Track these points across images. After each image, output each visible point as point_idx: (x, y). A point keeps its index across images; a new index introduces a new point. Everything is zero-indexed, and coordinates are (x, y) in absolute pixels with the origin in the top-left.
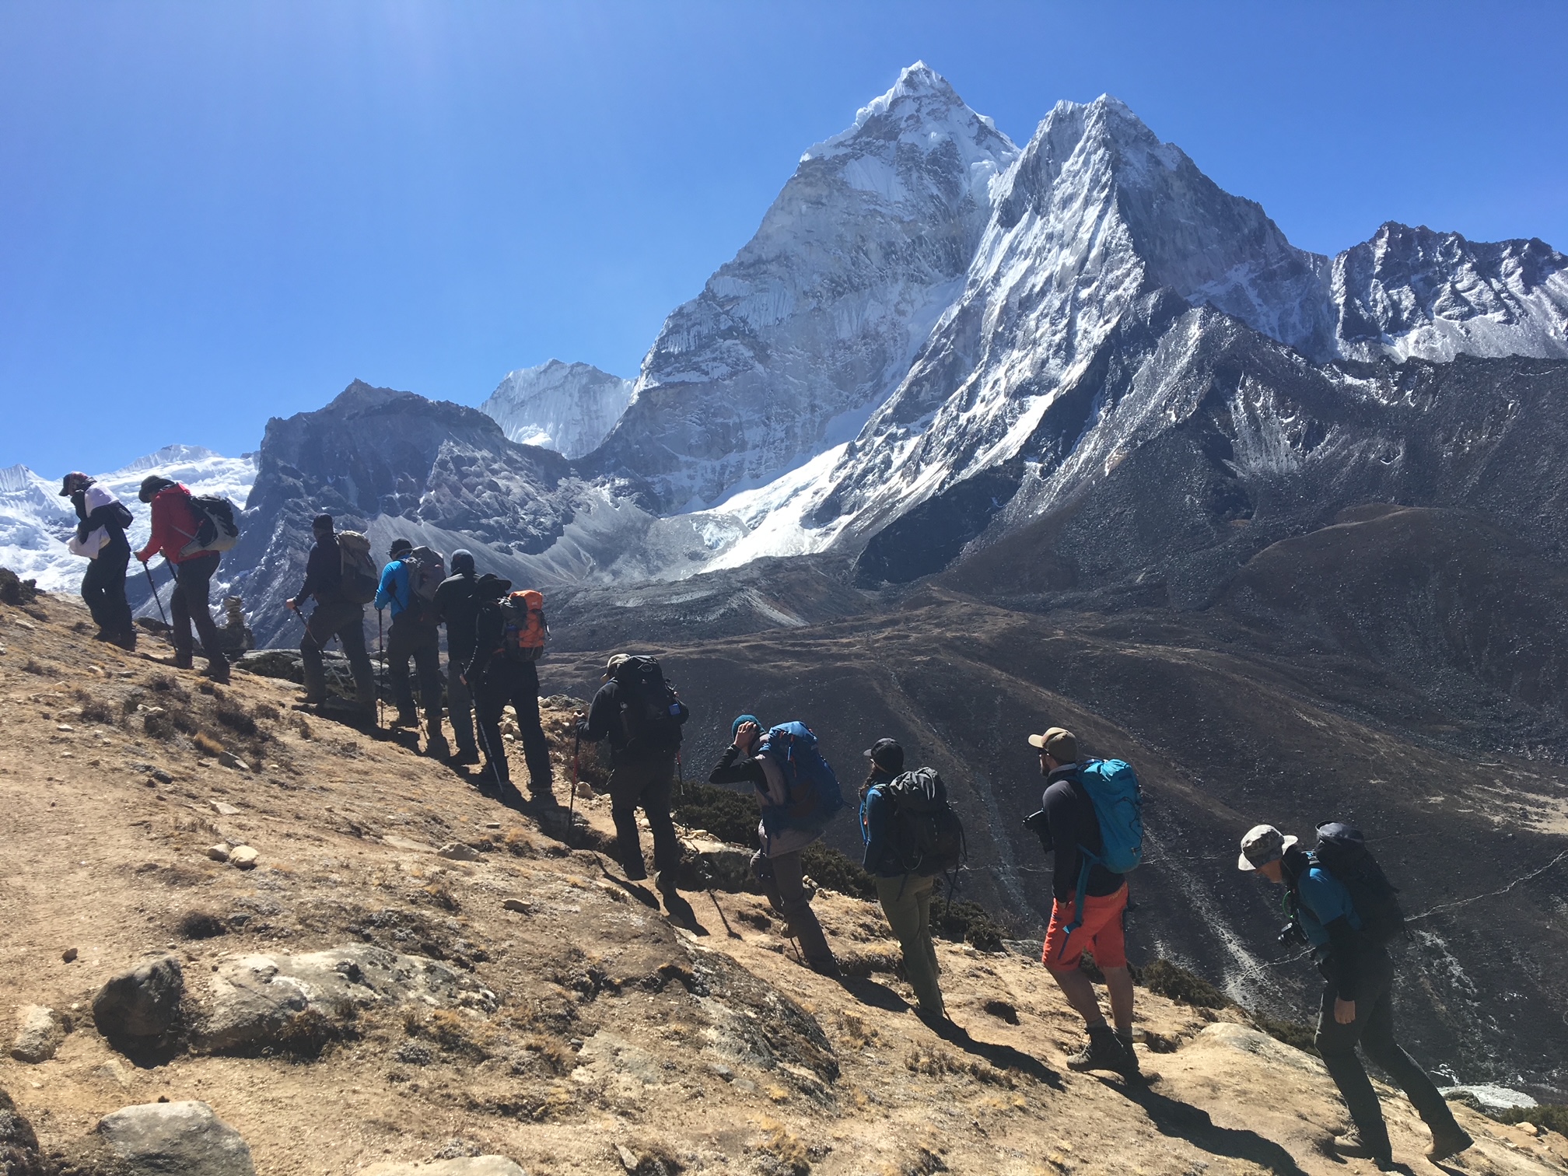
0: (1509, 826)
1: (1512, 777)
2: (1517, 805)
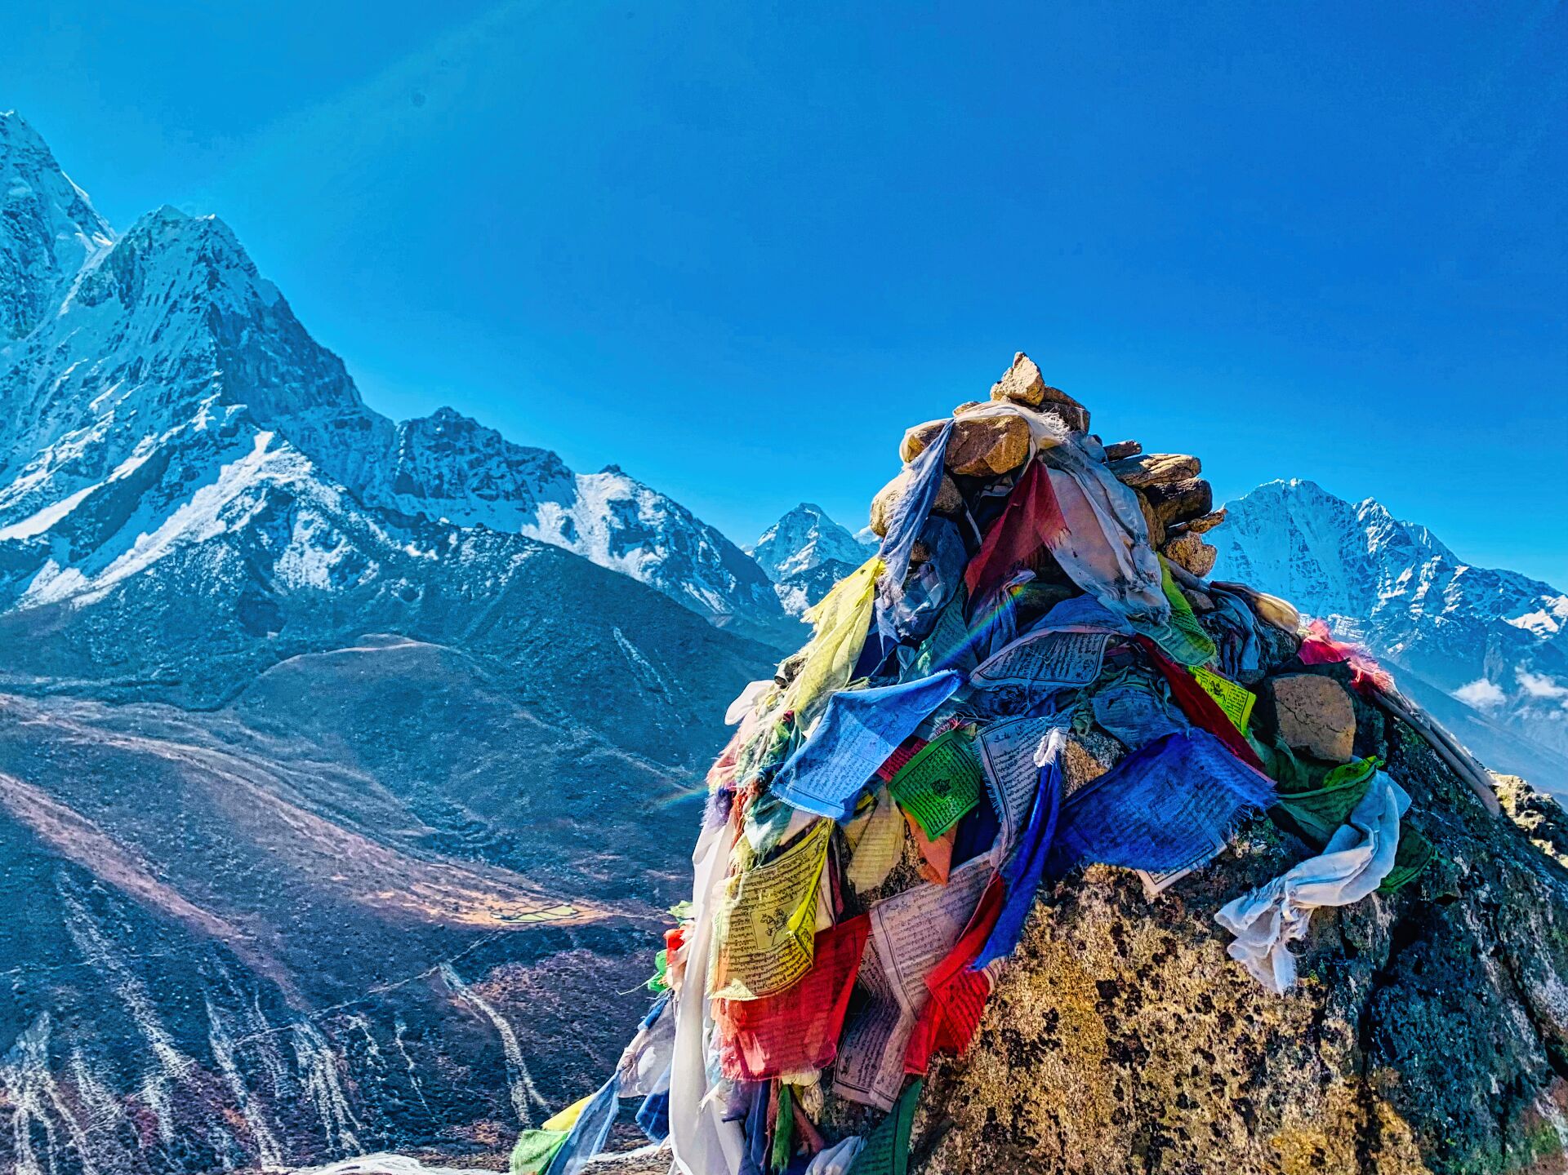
0: (441, 918)
1: (454, 876)
2: (453, 900)
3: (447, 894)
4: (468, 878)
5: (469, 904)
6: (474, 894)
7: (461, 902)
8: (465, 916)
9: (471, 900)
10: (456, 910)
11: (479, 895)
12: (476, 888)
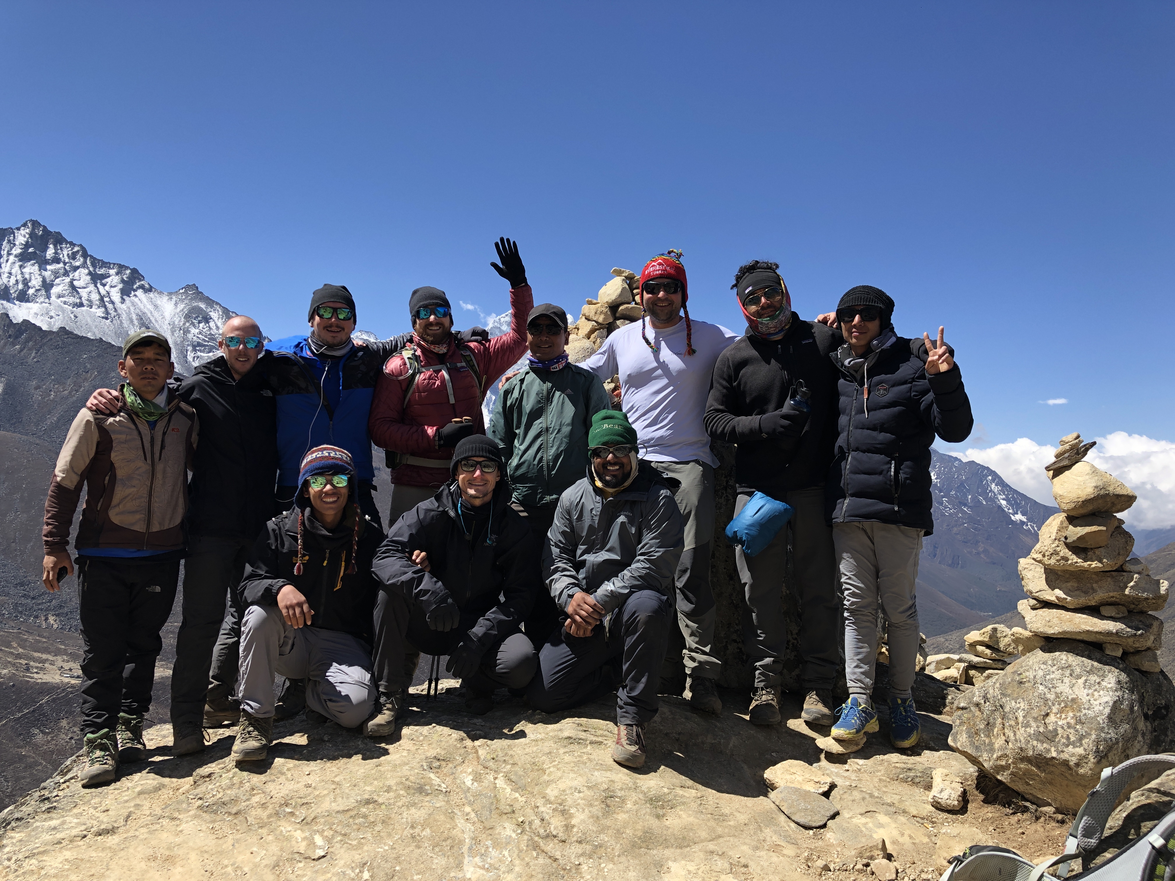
0: (13, 677)
1: (26, 640)
2: (23, 662)
3: (19, 656)
4: (40, 642)
5: (40, 665)
6: (44, 656)
7: (32, 663)
8: (35, 676)
9: (44, 661)
10: (28, 669)
11: (50, 657)
12: (46, 651)
